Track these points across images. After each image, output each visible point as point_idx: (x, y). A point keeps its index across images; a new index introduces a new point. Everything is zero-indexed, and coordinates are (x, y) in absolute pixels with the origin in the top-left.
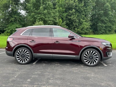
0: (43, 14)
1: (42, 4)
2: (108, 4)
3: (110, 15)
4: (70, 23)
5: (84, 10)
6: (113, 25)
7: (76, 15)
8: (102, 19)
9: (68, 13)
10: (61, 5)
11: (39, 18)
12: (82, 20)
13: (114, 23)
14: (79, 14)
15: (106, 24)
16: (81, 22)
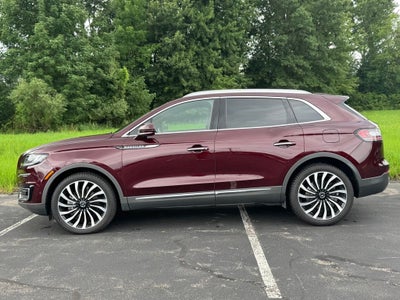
0: (48, 52)
1: (42, 15)
2: (302, 10)
3: (313, 50)
4: (171, 79)
5: (219, 33)
6: (328, 84)
7: (190, 52)
8: (286, 63)
9: (159, 45)
10: (131, 16)
11: (34, 63)
12: (211, 68)
13: (328, 76)
14: (203, 49)
15: (302, 81)
16: (208, 75)
